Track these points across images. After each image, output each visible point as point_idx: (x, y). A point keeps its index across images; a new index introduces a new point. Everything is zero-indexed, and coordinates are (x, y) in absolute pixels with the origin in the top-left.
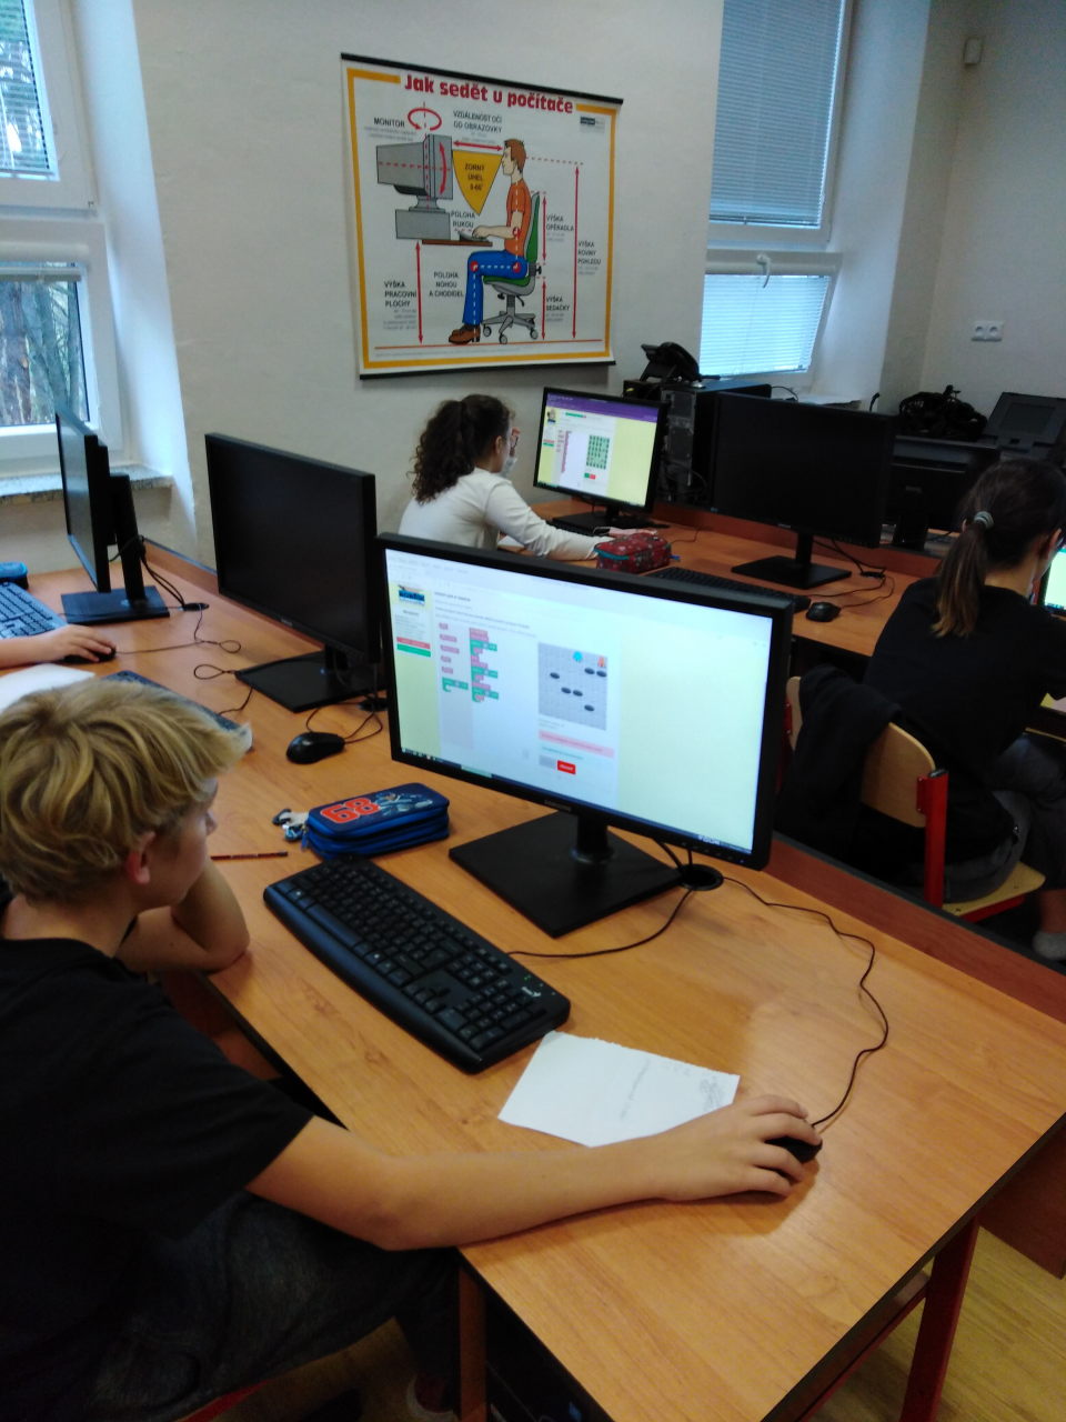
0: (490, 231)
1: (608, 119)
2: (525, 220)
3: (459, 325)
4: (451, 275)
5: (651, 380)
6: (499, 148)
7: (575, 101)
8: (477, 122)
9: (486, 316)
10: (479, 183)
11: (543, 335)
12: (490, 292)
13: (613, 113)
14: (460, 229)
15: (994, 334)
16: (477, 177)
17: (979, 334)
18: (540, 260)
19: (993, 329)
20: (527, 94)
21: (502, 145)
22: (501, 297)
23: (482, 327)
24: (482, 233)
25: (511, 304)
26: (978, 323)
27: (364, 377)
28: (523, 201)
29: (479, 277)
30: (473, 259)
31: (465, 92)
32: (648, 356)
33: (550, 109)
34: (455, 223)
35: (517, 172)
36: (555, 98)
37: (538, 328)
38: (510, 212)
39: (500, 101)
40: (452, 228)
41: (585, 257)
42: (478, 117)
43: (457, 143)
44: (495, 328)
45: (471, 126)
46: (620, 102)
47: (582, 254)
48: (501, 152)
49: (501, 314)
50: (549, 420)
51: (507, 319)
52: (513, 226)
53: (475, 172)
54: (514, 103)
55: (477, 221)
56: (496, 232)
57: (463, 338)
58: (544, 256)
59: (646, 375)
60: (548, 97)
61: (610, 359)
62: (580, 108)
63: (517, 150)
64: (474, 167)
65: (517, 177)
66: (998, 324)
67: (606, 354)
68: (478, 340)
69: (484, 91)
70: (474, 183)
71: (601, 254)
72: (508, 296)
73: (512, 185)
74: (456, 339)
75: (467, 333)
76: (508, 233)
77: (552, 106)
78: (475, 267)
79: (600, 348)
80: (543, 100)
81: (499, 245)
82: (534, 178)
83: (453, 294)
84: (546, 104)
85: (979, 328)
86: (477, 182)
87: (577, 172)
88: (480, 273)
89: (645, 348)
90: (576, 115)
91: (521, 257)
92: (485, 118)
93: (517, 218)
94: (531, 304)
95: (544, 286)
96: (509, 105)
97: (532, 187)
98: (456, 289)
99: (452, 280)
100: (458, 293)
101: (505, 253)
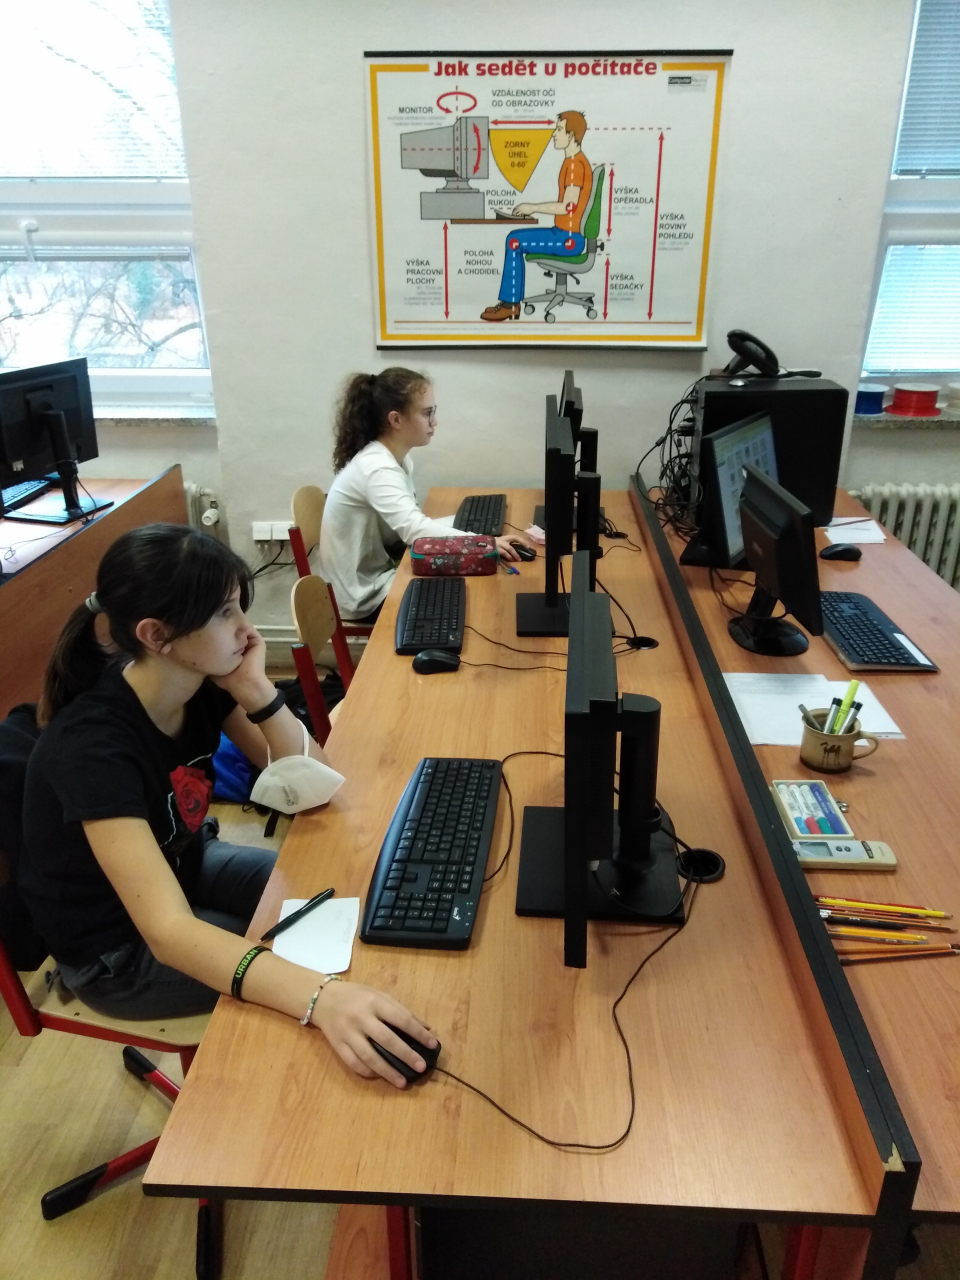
0: (536, 208)
1: (712, 75)
3: (494, 302)
4: (484, 253)
6: (550, 122)
7: (658, 61)
8: (523, 98)
9: (529, 292)
10: (522, 160)
11: (605, 315)
12: (534, 271)
13: (721, 68)
14: (497, 207)
16: (519, 154)
18: (602, 236)
21: (554, 118)
22: (548, 274)
23: (523, 305)
24: (525, 210)
28: (580, 174)
29: (519, 255)
30: (512, 237)
34: (490, 202)
35: (573, 145)
36: (633, 61)
37: (598, 307)
38: (563, 187)
39: (554, 72)
40: (488, 207)
41: (670, 231)
42: (524, 93)
43: (496, 122)
44: (540, 308)
45: (514, 103)
46: (729, 53)
47: (664, 229)
48: (553, 126)
49: (548, 293)
51: (555, 297)
52: (566, 202)
53: (517, 150)
54: (573, 73)
56: (543, 208)
57: (500, 315)
58: (609, 231)
60: (620, 61)
61: (702, 344)
62: (666, 67)
63: (575, 124)
64: (516, 144)
65: (573, 150)
67: (700, 339)
68: (517, 317)
69: (532, 65)
70: (516, 160)
71: (695, 225)
72: (557, 274)
73: (567, 160)
74: (488, 316)
76: (561, 209)
77: (626, 70)
78: (515, 245)
79: (690, 331)
80: (613, 65)
81: (547, 222)
82: (594, 149)
83: (486, 272)
84: (617, 69)
86: (520, 158)
87: (661, 138)
88: (520, 251)
90: (662, 75)
91: (577, 234)
92: (533, 93)
93: (573, 194)
95: (608, 263)
96: (566, 76)
98: (491, 267)
99: (486, 258)
100: (493, 271)
101: (554, 230)
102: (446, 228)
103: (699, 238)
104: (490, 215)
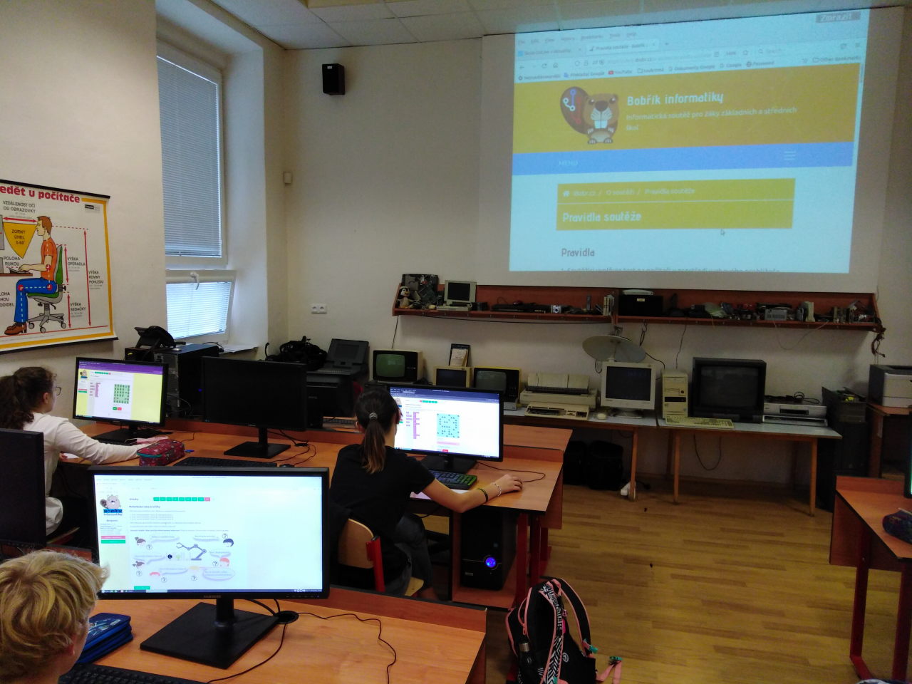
0: (30, 267)
1: (101, 206)
2: (54, 260)
3: (12, 323)
4: (5, 294)
5: (143, 347)
6: (34, 221)
7: (80, 197)
8: (20, 207)
9: (31, 316)
10: (22, 240)
11: (70, 325)
12: (32, 303)
13: (105, 203)
14: (10, 267)
15: (323, 310)
16: (20, 237)
17: (315, 310)
18: (65, 282)
19: (322, 308)
20: (51, 192)
21: (36, 219)
22: (40, 305)
23: (28, 324)
24: (25, 268)
25: (47, 308)
26: (313, 305)
28: (50, 249)
29: (24, 294)
30: (19, 283)
31: (10, 191)
32: (139, 333)
33: (65, 200)
34: (6, 263)
35: (47, 234)
36: (69, 195)
37: (66, 321)
38: (44, 256)
39: (33, 196)
40: (5, 266)
41: (93, 279)
42: (19, 204)
43: (6, 219)
44: (37, 324)
45: (15, 209)
46: (108, 197)
47: (92, 278)
48: (36, 223)
49: (41, 315)
50: (82, 377)
51: (44, 318)
52: (46, 264)
53: (19, 234)
54: (43, 197)
55: (21, 262)
56: (35, 267)
57: (15, 331)
58: (67, 280)
59: (139, 344)
60: (64, 194)
61: (115, 336)
62: (83, 200)
63: (46, 222)
64: (18, 231)
65: (47, 236)
66: (324, 305)
67: (112, 334)
68: (25, 331)
69: (23, 190)
70: (19, 240)
71: (104, 277)
72: (45, 304)
73: (44, 241)
74: (11, 332)
75: (18, 327)
76: (43, 268)
77: (66, 199)
78: (21, 288)
79: (107, 330)
80: (61, 195)
81: (37, 275)
82: (57, 236)
83: (6, 305)
84: (63, 198)
85: (314, 308)
86: (21, 239)
87: (85, 233)
88: (25, 291)
89: (137, 329)
90: (82, 204)
91: (52, 281)
92: (24, 205)
93: (48, 259)
94: (61, 307)
95: (69, 297)
96: (40, 198)
97: (57, 241)
98: (9, 302)
99: (6, 296)
100: (10, 305)
101: (42, 280)
103: (106, 283)
104: (7, 271)
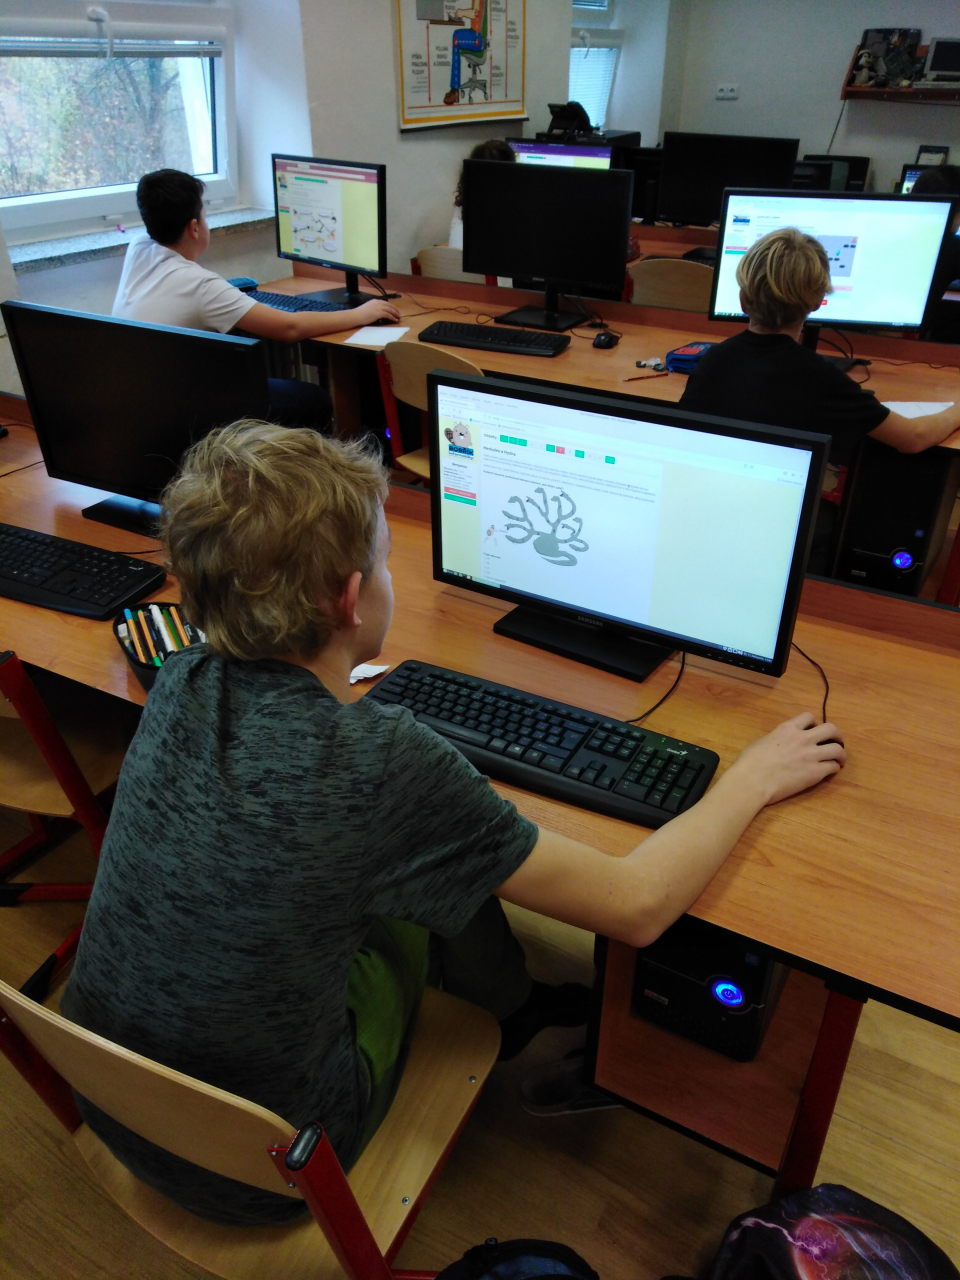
0: (463, 13)
2: (481, 4)
3: (449, 89)
9: (462, 83)
11: (491, 96)
15: (731, 95)
17: (721, 95)
19: (732, 90)
22: (469, 66)
23: (460, 91)
24: (460, 14)
25: (474, 71)
26: (720, 86)
27: (403, 132)
29: (458, 50)
30: (455, 36)
32: (552, 112)
34: (446, 7)
37: (488, 91)
40: (445, 11)
41: (511, 34)
47: (510, 31)
49: (469, 80)
51: (472, 84)
52: (475, 9)
56: (466, 13)
57: (451, 100)
61: (525, 116)
66: (735, 86)
67: (522, 112)
68: (458, 101)
71: (520, 31)
72: (473, 66)
74: (448, 100)
75: (453, 95)
76: (473, 15)
78: (456, 42)
79: (517, 107)
81: (468, 25)
85: (722, 90)
88: (459, 47)
89: (551, 106)
91: (479, 34)
94: (484, 74)
95: (491, 58)
101: (471, 31)
102: (428, 27)
103: (521, 37)
104: (446, 18)
